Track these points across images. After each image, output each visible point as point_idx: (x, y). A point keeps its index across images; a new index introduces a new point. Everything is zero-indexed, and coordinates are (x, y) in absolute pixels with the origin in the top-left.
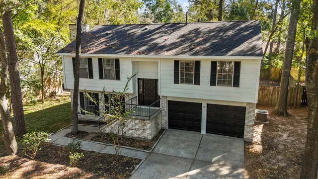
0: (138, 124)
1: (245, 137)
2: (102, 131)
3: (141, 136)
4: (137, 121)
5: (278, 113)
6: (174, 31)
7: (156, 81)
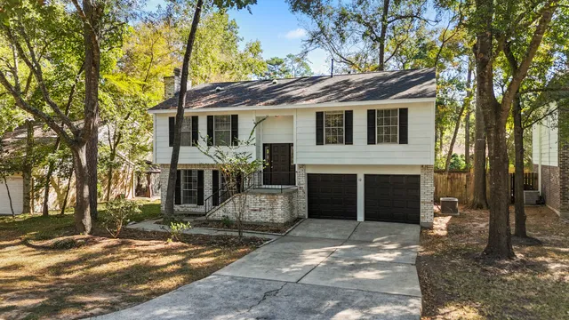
0: (264, 201)
1: (422, 220)
2: (210, 217)
3: (268, 220)
4: (263, 197)
5: (474, 204)
6: (313, 83)
7: (291, 145)
